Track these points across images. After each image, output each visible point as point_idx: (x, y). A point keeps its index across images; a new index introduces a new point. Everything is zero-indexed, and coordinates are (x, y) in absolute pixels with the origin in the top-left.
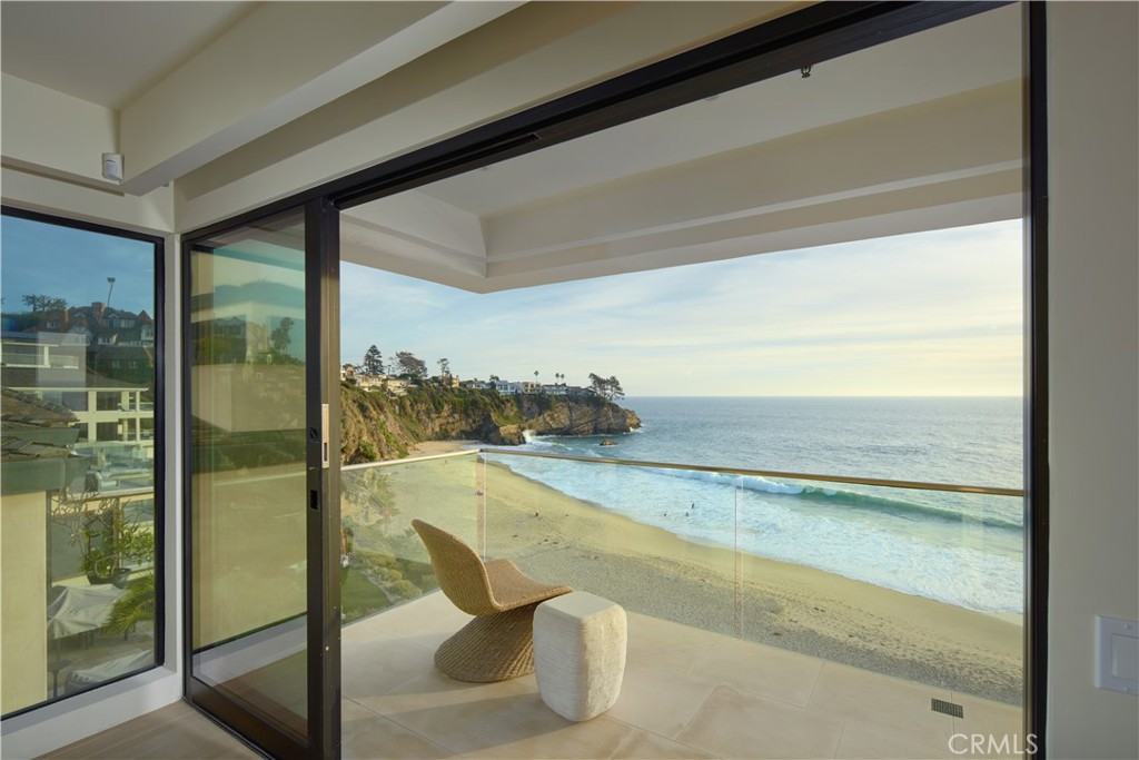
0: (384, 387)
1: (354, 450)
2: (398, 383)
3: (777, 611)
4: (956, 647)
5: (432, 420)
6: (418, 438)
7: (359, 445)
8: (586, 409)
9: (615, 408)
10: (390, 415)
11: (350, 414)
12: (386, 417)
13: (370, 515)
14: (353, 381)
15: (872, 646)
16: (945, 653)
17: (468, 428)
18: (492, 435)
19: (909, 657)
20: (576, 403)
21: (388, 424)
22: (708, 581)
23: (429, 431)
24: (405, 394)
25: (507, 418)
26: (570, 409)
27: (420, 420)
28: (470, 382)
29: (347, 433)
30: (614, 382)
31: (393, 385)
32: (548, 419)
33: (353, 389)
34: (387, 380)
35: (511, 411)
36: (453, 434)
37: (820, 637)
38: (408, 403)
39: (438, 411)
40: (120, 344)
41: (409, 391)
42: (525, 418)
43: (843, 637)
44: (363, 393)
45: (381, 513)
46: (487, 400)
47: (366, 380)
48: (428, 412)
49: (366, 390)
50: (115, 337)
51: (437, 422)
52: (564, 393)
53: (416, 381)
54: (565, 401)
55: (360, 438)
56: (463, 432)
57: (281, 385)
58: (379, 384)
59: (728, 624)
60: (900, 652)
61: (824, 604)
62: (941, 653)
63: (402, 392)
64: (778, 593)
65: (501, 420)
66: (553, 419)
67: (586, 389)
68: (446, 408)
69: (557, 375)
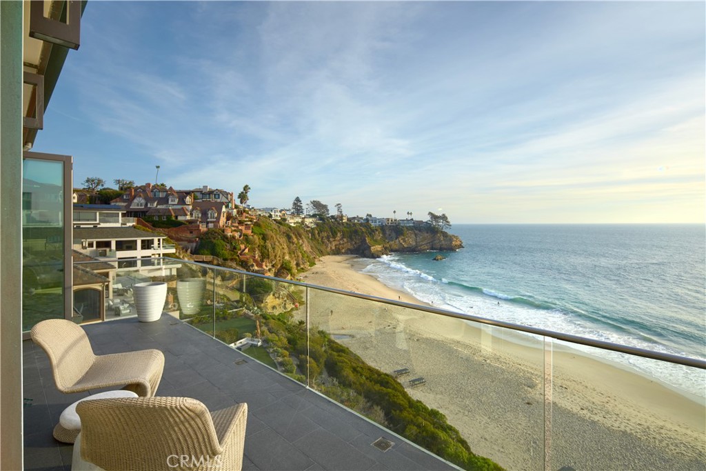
0: (303, 222)
1: (279, 266)
2: (311, 220)
3: (532, 386)
4: (661, 424)
5: (331, 243)
6: (322, 253)
7: (283, 262)
8: (426, 235)
9: (445, 235)
10: (305, 240)
11: (278, 244)
12: (303, 241)
13: (287, 306)
14: (285, 220)
15: (596, 418)
16: (652, 428)
17: (351, 247)
18: (366, 252)
19: (622, 428)
20: (420, 231)
21: (304, 245)
22: (488, 361)
23: (329, 249)
24: (315, 226)
25: (376, 241)
26: (416, 235)
27: (323, 242)
28: (354, 218)
29: (275, 256)
30: (444, 217)
31: (308, 221)
32: (401, 241)
33: (284, 225)
34: (304, 218)
35: (378, 236)
36: (343, 251)
37: (559, 408)
38: (317, 232)
39: (334, 237)
40: (159, 207)
41: (317, 224)
42: (387, 241)
43: (576, 409)
44: (290, 227)
45: (294, 304)
46: (364, 230)
47: (293, 219)
48: (328, 238)
49: (292, 225)
50: (156, 203)
51: (334, 244)
52: (412, 225)
53: (321, 219)
54: (412, 230)
55: (283, 258)
56: (348, 249)
57: (240, 228)
58: (300, 220)
59: (497, 393)
60: (616, 425)
61: (568, 383)
62: (648, 428)
63: (313, 226)
64: (536, 373)
65: (372, 242)
66: (405, 241)
67: (426, 222)
68: (339, 235)
69: (408, 213)
